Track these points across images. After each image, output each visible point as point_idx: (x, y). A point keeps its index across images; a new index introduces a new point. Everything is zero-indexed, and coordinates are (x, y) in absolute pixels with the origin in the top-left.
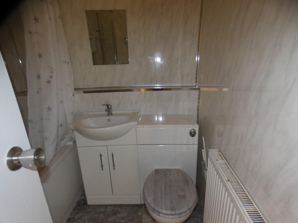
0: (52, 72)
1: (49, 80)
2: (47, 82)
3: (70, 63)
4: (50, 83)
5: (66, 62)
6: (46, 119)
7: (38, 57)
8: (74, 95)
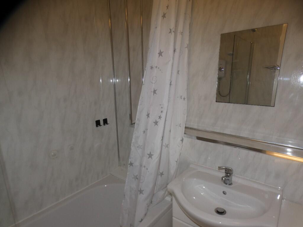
0: (162, 112)
1: (157, 121)
2: (154, 122)
3: (186, 99)
4: (157, 124)
5: (183, 97)
6: (145, 167)
7: (153, 93)
8: (182, 140)
